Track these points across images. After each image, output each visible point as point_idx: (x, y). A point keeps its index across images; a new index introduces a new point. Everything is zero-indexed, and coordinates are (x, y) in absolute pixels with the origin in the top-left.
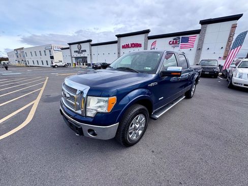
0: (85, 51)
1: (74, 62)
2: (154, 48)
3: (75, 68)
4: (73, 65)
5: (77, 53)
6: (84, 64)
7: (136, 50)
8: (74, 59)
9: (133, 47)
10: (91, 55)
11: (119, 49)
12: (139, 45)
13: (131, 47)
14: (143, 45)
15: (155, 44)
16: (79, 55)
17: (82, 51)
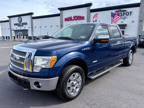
0: (26, 24)
1: (14, 35)
2: (96, 21)
3: (15, 41)
4: (11, 39)
5: (17, 26)
6: (25, 37)
7: (79, 22)
8: (13, 32)
9: (76, 20)
10: (32, 27)
11: (61, 22)
12: (82, 18)
13: (74, 20)
14: (86, 18)
15: (97, 16)
16: (19, 28)
17: (23, 24)
